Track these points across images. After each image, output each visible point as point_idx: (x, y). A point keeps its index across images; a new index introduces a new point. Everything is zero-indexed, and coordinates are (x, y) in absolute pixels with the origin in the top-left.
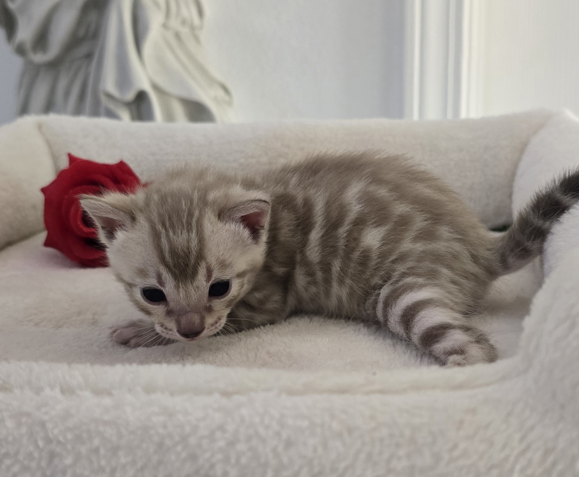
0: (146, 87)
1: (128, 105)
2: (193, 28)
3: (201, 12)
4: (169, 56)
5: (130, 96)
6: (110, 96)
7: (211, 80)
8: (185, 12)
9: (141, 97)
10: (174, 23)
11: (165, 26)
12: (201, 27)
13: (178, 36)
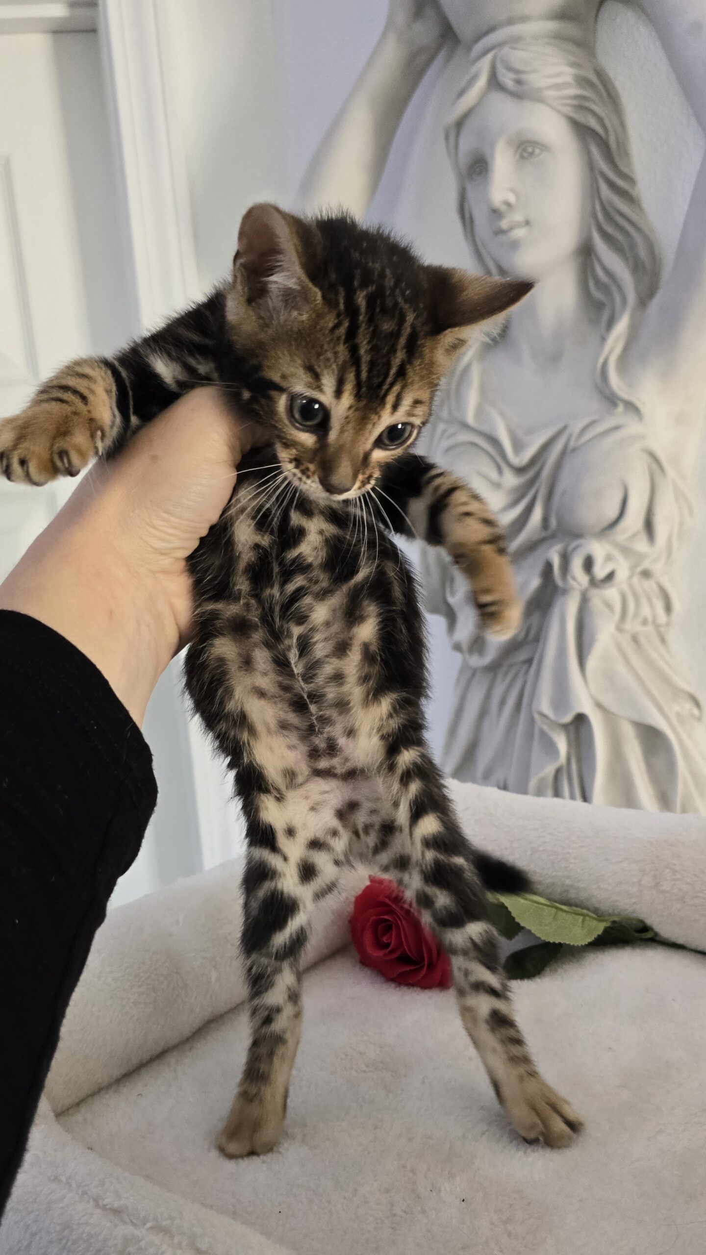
0: (588, 709)
1: (565, 727)
2: (657, 626)
3: (668, 608)
4: (621, 668)
5: (568, 718)
6: (544, 716)
7: (677, 692)
8: (646, 611)
9: (581, 719)
10: (633, 625)
11: (619, 629)
12: (668, 624)
13: (635, 639)
